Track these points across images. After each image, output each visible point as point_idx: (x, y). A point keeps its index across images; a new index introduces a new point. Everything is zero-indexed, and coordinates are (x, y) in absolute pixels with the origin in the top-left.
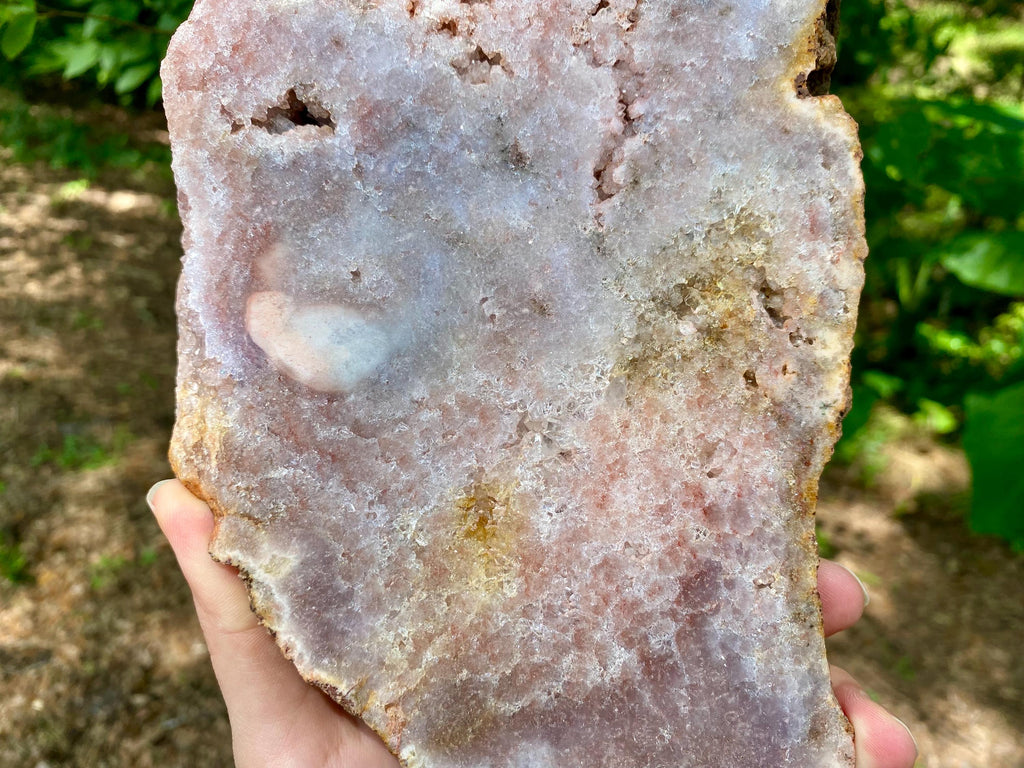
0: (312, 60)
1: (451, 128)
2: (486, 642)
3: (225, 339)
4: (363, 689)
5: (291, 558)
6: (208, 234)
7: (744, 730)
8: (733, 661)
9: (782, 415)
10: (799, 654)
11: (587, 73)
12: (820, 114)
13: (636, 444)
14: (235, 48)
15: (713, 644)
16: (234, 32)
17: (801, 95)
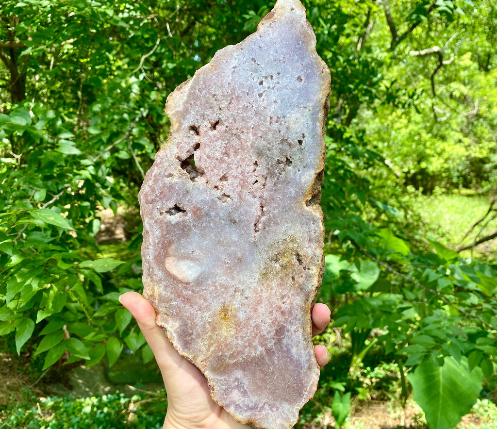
0: (181, 197)
1: (217, 214)
2: (226, 346)
3: (159, 269)
4: (195, 357)
5: (177, 324)
6: (154, 242)
7: (291, 368)
8: (288, 351)
9: (301, 288)
10: (306, 348)
11: (252, 200)
12: (312, 210)
13: (264, 295)
14: (161, 193)
15: (283, 346)
16: (160, 189)
17: (307, 205)
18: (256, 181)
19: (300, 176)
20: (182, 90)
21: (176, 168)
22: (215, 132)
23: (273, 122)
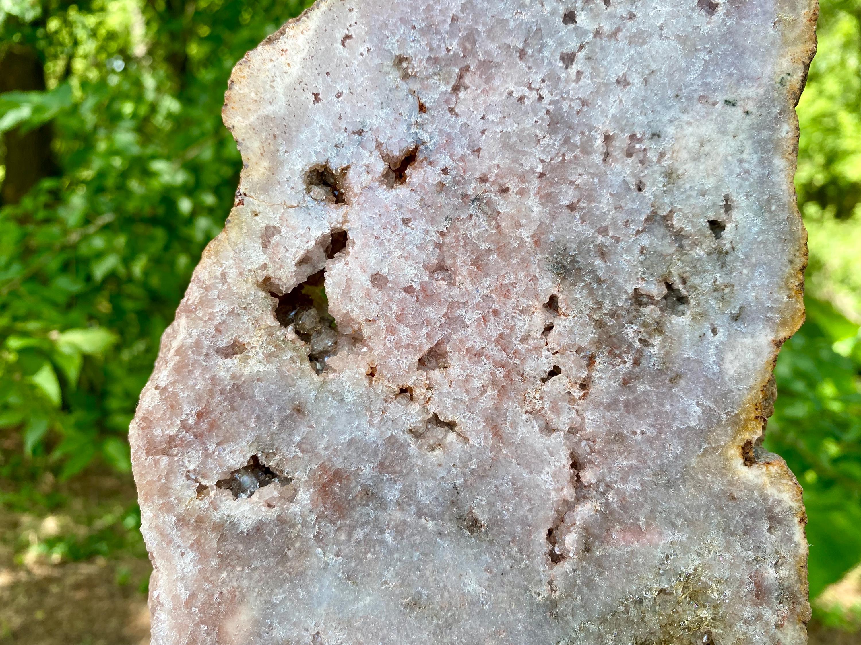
0: (274, 428)
1: (409, 496)
6: (175, 597)
11: (540, 440)
12: (766, 480)
14: (200, 415)
16: (198, 399)
17: (749, 461)
18: (555, 371)
19: (720, 352)
20: (283, 43)
21: (256, 321)
22: (402, 191)
23: (617, 153)
